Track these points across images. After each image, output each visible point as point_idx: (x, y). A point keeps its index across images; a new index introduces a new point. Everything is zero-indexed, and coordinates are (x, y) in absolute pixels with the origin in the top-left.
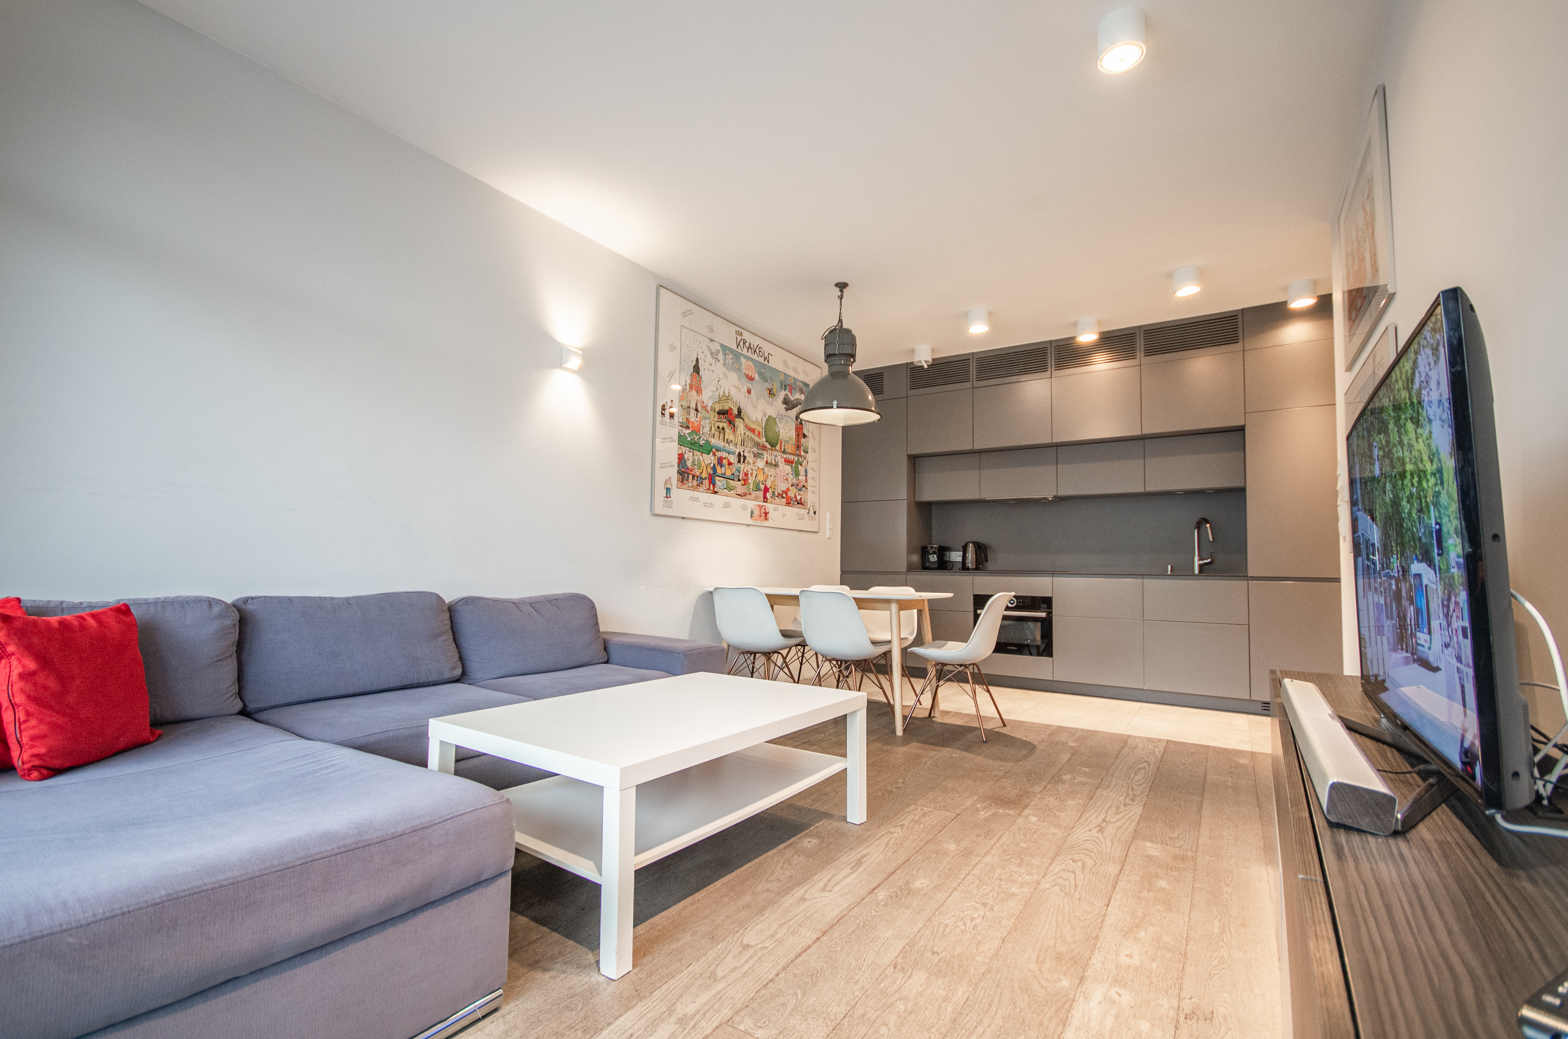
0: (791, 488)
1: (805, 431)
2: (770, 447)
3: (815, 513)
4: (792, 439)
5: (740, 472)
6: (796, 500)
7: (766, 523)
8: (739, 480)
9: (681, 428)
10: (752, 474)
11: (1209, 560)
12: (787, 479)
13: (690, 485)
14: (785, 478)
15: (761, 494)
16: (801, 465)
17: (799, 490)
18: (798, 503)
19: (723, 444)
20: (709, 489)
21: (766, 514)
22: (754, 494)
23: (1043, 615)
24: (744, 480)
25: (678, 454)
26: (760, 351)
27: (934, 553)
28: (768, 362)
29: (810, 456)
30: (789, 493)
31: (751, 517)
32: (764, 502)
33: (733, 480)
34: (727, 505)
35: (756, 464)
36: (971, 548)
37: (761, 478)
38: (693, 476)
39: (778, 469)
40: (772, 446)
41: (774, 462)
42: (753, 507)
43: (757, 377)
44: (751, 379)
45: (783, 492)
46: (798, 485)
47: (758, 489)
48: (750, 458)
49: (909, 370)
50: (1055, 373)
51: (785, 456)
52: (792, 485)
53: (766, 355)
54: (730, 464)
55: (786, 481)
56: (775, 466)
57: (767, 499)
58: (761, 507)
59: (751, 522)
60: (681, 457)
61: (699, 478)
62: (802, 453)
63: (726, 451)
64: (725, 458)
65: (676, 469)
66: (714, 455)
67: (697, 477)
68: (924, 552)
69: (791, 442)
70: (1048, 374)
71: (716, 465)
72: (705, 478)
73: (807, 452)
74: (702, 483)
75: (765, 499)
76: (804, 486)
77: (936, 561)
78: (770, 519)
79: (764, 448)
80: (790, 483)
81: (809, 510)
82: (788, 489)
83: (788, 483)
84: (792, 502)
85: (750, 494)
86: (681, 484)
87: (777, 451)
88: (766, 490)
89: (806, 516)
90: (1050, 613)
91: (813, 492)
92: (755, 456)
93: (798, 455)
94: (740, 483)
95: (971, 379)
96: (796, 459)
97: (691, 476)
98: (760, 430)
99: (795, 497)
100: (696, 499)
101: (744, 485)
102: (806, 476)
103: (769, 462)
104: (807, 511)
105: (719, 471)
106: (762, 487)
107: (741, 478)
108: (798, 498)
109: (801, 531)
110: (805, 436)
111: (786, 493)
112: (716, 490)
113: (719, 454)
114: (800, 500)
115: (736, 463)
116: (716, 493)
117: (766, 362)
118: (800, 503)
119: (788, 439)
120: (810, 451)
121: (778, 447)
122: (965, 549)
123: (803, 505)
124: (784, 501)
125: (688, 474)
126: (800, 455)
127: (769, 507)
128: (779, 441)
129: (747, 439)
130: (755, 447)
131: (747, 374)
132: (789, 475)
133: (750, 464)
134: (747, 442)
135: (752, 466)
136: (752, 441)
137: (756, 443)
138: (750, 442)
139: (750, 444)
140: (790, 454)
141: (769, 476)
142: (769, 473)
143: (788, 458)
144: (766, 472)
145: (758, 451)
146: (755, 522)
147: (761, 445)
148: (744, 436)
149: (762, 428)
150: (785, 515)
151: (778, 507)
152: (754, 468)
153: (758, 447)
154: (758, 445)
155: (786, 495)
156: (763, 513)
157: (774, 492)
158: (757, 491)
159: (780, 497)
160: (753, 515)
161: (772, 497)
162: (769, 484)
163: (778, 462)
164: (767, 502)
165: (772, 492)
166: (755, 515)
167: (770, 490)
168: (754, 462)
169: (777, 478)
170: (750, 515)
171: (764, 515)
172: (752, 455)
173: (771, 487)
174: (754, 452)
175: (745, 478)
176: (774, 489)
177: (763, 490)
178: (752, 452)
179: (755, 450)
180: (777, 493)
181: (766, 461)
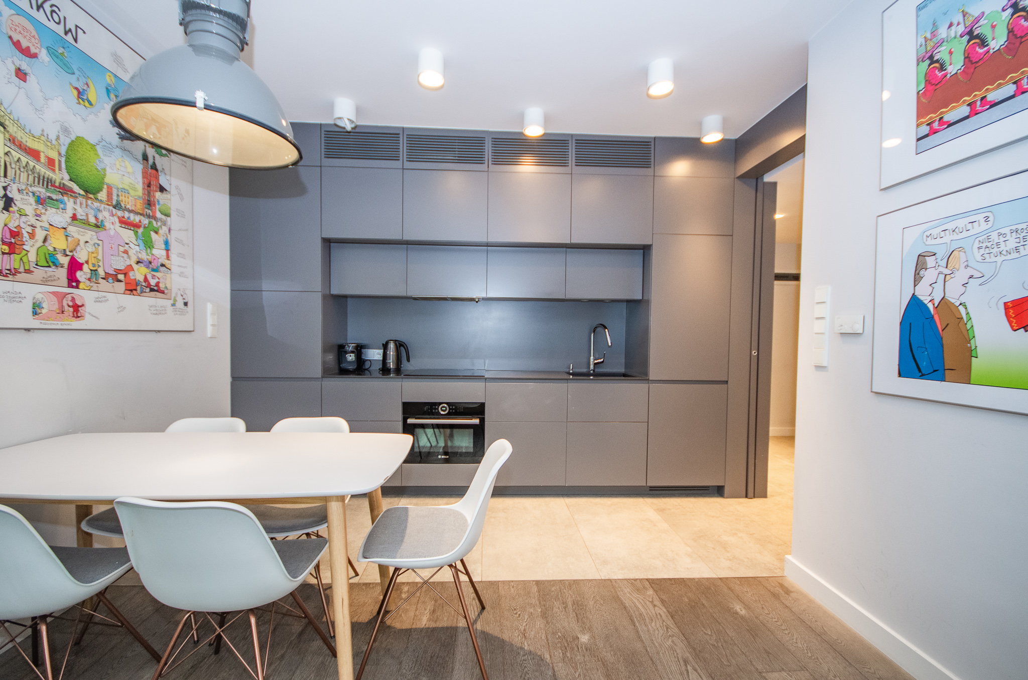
0: (135, 266)
1: (163, 181)
2: (82, 192)
3: (186, 304)
4: (135, 190)
6: (149, 285)
7: (76, 324)
10: (32, 235)
11: (602, 360)
12: (126, 252)
14: (122, 249)
15: (62, 273)
16: (156, 232)
17: (153, 270)
18: (152, 290)
21: (76, 308)
22: (39, 273)
23: (476, 421)
24: (10, 245)
26: (53, 11)
27: (352, 352)
28: (76, 40)
29: (174, 221)
30: (131, 274)
31: (35, 313)
32: (70, 286)
35: (44, 218)
36: (392, 346)
37: (59, 243)
39: (102, 234)
40: (86, 191)
41: (92, 220)
42: (40, 296)
43: (43, 55)
44: (27, 53)
45: (118, 271)
46: (150, 263)
47: (51, 261)
48: (25, 203)
49: (323, 133)
50: (493, 168)
51: (120, 213)
52: (138, 262)
53: (70, 25)
55: (125, 255)
56: (97, 226)
57: (78, 282)
58: (61, 297)
59: (35, 323)
62: (158, 215)
68: (341, 350)
69: (132, 193)
70: (484, 167)
73: (168, 215)
75: (73, 281)
76: (163, 265)
77: (353, 362)
78: (87, 316)
79: (65, 190)
80: (134, 259)
81: (175, 300)
82: (130, 267)
83: (129, 257)
84: (139, 288)
85: (28, 271)
87: (101, 202)
88: (75, 266)
89: (170, 309)
90: (482, 421)
91: (181, 275)
92: (40, 201)
93: (149, 217)
95: (401, 158)
96: (145, 221)
98: (54, 155)
99: (146, 280)
101: (9, 254)
102: (167, 250)
103: (79, 217)
104: (171, 302)
106: (65, 261)
108: (153, 282)
109: (159, 331)
110: (162, 189)
111: (125, 274)
114: (157, 284)
117: (69, 38)
118: (156, 289)
119: (127, 187)
120: (173, 214)
121: (102, 195)
122: (385, 347)
123: (163, 292)
124: (121, 286)
126: (155, 218)
127: (83, 295)
128: (105, 187)
129: (13, 166)
130: (39, 184)
131: (15, 40)
132: (131, 245)
133: (26, 215)
134: (13, 170)
135: (32, 220)
136: (30, 173)
137: (41, 178)
138: (26, 174)
139: (24, 176)
140: (130, 211)
141: (82, 243)
142: (80, 237)
143: (129, 218)
144: (72, 234)
145: (48, 194)
146: (45, 324)
147: (57, 184)
148: (7, 159)
149: (60, 154)
150: (122, 309)
151: (105, 297)
152: (38, 224)
153: (50, 187)
154: (48, 183)
155: (125, 277)
156: (69, 306)
157: (96, 270)
158: (49, 266)
159: (110, 280)
160: (39, 311)
161: (89, 279)
162: (81, 257)
163: (102, 221)
164: (77, 287)
165: (91, 270)
166: (44, 311)
167: (85, 268)
168: (38, 212)
169: (100, 248)
170: (31, 310)
171: (71, 309)
172: (32, 200)
173: (87, 262)
174: (38, 194)
175: (13, 241)
176: (94, 265)
177: (66, 266)
178: (31, 194)
179: (41, 191)
180: (101, 273)
181: (72, 215)
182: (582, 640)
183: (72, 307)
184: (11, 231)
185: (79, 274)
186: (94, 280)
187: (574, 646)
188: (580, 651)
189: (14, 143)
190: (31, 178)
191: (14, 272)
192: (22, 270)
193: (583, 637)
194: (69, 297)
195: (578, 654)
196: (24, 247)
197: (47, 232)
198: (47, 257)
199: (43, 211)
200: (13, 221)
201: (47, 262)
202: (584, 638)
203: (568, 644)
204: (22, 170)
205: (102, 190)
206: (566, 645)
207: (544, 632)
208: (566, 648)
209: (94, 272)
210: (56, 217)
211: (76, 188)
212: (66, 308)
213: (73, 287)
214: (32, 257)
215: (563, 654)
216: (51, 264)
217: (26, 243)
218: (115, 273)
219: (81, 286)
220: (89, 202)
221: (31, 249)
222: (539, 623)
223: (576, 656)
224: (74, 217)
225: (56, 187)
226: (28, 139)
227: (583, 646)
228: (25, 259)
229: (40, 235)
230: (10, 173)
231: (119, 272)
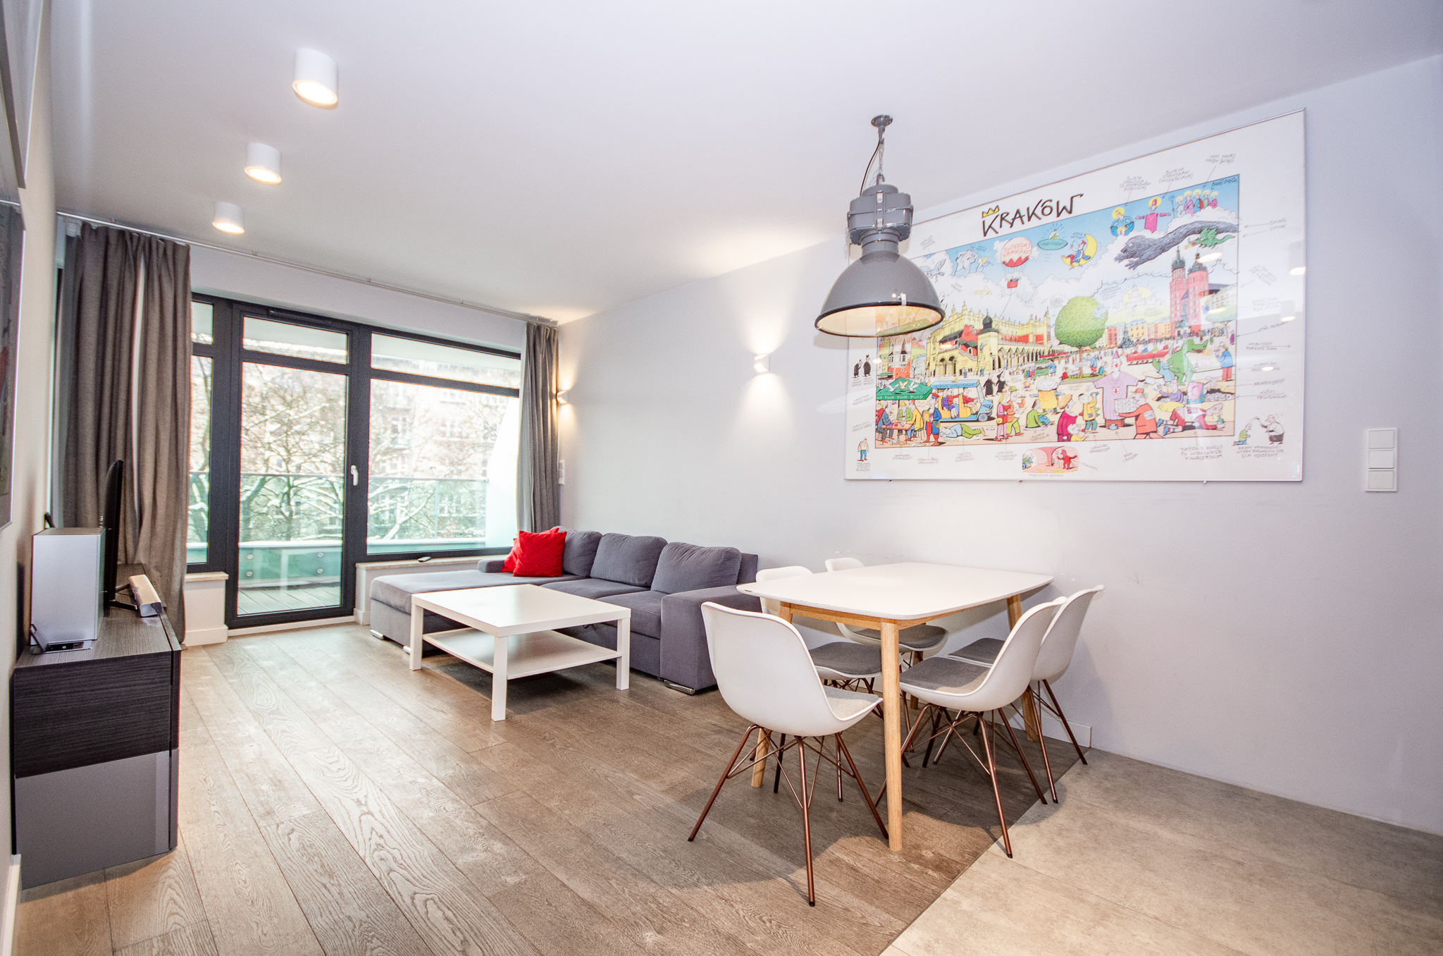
0: (1155, 404)
1: (1216, 277)
2: (1075, 349)
3: (1276, 438)
4: (1157, 313)
5: (991, 408)
6: (1181, 423)
7: (1068, 475)
8: (990, 419)
9: (880, 381)
10: (1021, 405)
12: (1138, 391)
13: (895, 442)
14: (1129, 390)
15: (1052, 430)
16: (1200, 351)
17: (1194, 401)
18: (1188, 428)
19: (952, 378)
20: (928, 441)
21: (1067, 460)
22: (1029, 434)
24: (1006, 416)
25: (876, 411)
28: (1070, 211)
31: (1025, 467)
33: (977, 421)
34: (961, 458)
35: (1033, 387)
37: (1048, 403)
38: (900, 431)
39: (1101, 381)
40: (1080, 346)
42: (1029, 454)
44: (1019, 263)
47: (1041, 422)
48: (1015, 381)
51: (1129, 351)
53: (1064, 203)
54: (967, 400)
55: (1138, 395)
56: (1093, 375)
57: (1072, 435)
59: (1025, 475)
60: (880, 414)
61: (909, 432)
62: (1206, 326)
63: (958, 387)
64: (957, 396)
65: (874, 427)
66: (936, 396)
67: (906, 431)
69: (1154, 318)
71: (940, 409)
72: (920, 430)
74: (915, 436)
75: (1063, 434)
76: (1214, 391)
79: (1053, 355)
80: (1151, 396)
82: (1147, 407)
83: (1142, 396)
84: (1161, 429)
85: (1020, 434)
86: (881, 442)
88: (1066, 420)
91: (1254, 397)
92: (1030, 375)
93: (1184, 336)
94: (993, 423)
96: (1179, 344)
97: (896, 432)
98: (1042, 331)
99: (1173, 417)
100: (907, 457)
101: (1003, 423)
102: (1224, 369)
103: (1069, 374)
105: (945, 414)
106: (1055, 418)
107: (994, 415)
108: (1187, 418)
110: (1213, 290)
111: (1137, 417)
112: (940, 440)
113: (942, 394)
114: (1201, 419)
115: (981, 396)
116: (941, 444)
117: (1063, 216)
118: (1197, 426)
120: (1244, 312)
121: (1102, 342)
123: (1212, 428)
124: (1132, 431)
125: (891, 430)
126: (1193, 334)
128: (1106, 331)
129: (1005, 357)
130: (1028, 361)
131: (1007, 261)
132: (1148, 380)
133: (1016, 390)
134: (1006, 360)
135: (1022, 392)
136: (1020, 355)
137: (1030, 355)
138: (1016, 358)
139: (1014, 361)
140: (1146, 342)
141: (1075, 398)
142: (1072, 393)
143: (1145, 350)
144: (1063, 392)
145: (1037, 366)
146: (1035, 475)
147: (1046, 354)
148: (1000, 354)
149: (1049, 326)
150: (1129, 456)
151: (1104, 446)
152: (1027, 394)
153: (1039, 359)
154: (1037, 356)
155: (1136, 420)
156: (1059, 458)
157: (1093, 420)
158: (1039, 426)
159: (1113, 427)
160: (1028, 465)
161: (1083, 431)
162: (1073, 411)
163: (1101, 368)
164: (1069, 440)
165: (1086, 421)
166: (1033, 465)
167: (1080, 420)
168: (1027, 384)
169: (1099, 397)
170: (1021, 465)
171: (1062, 461)
172: (1021, 376)
173: (1082, 414)
174: (1028, 369)
175: (1005, 413)
176: (1091, 415)
177: (1056, 423)
178: (1021, 372)
179: (1031, 365)
180: (1100, 421)
181: (1061, 375)
182: (652, 933)
183: (1063, 459)
184: (1003, 406)
185: (1071, 428)
186: (1090, 430)
187: (655, 920)
188: (644, 918)
189: (1006, 340)
190: (1021, 359)
191: (1006, 437)
192: (1013, 433)
193: (654, 938)
194: (1060, 451)
195: (643, 913)
196: (1015, 416)
197: (1035, 398)
198: (1037, 418)
199: (1032, 381)
200: (1005, 398)
201: (1037, 423)
202: (650, 937)
203: (664, 917)
204: (1013, 356)
205: (1101, 336)
206: (666, 916)
207: (707, 916)
208: (662, 911)
209: (1091, 423)
210: (1045, 382)
211: (1066, 348)
212: (1056, 460)
213: (1064, 441)
214: (1022, 422)
215: (660, 903)
216: (1040, 424)
217: (1016, 412)
218: (1120, 418)
219: (1072, 439)
220: (1085, 355)
221: (1021, 416)
222: (726, 925)
223: (644, 909)
224: (1065, 376)
225: (1046, 356)
226: (1018, 330)
227: (644, 926)
228: (1015, 425)
229: (1029, 402)
230: (1003, 363)
231: (1124, 415)
